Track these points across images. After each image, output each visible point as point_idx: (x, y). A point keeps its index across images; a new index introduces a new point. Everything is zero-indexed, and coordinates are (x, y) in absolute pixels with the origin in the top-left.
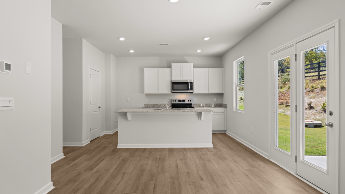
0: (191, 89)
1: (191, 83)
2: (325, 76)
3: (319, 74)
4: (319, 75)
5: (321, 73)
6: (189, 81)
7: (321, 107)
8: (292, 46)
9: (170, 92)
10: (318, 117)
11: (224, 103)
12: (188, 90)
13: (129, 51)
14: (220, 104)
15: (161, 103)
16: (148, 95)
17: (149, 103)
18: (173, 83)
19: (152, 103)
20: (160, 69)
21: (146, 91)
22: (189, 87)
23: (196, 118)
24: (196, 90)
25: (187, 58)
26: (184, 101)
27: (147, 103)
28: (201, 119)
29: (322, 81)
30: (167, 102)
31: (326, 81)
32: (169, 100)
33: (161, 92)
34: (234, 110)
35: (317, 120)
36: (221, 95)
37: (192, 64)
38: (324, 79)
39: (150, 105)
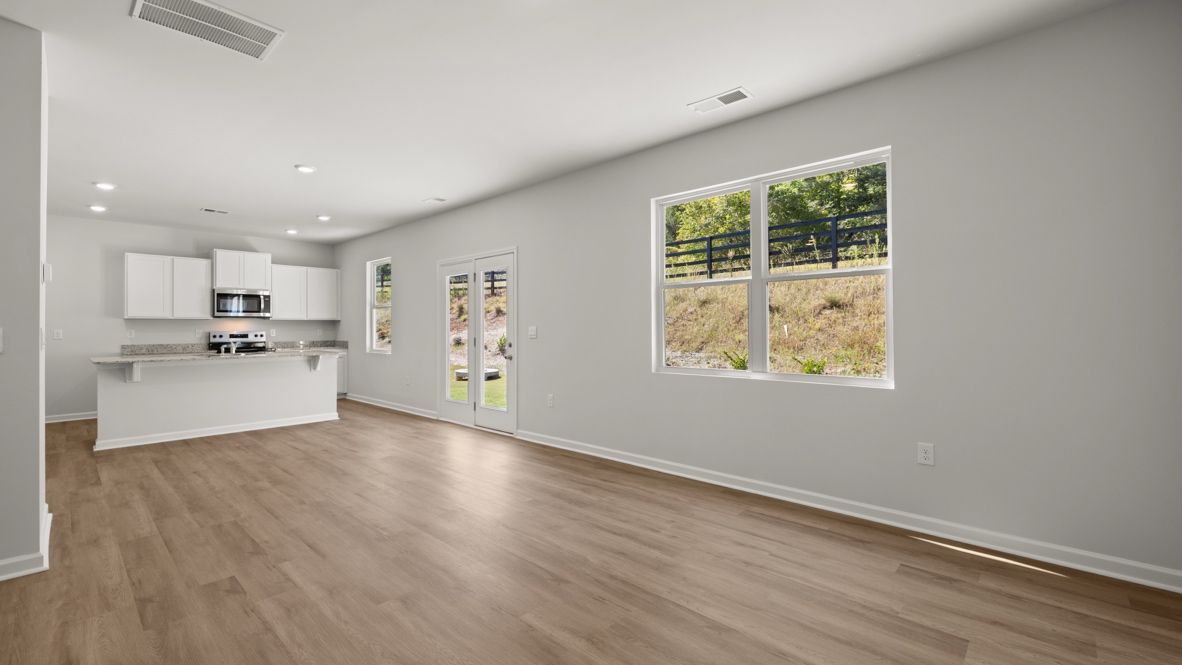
0: (267, 309)
1: (267, 298)
2: (502, 290)
3: (493, 285)
4: (493, 288)
5: (496, 284)
6: (260, 293)
7: (497, 346)
8: (470, 261)
9: (208, 316)
10: (492, 363)
11: (341, 337)
12: (259, 311)
13: (89, 206)
14: (334, 341)
15: (176, 343)
16: (133, 322)
17: (136, 343)
18: (218, 295)
19: (147, 343)
20: (178, 260)
21: (133, 312)
22: (262, 306)
23: (305, 367)
24: (277, 312)
25: (252, 241)
26: (246, 336)
27: (129, 343)
28: (315, 369)
29: (498, 298)
30: (195, 338)
31: (503, 299)
32: (200, 336)
33: (179, 314)
34: (368, 351)
35: (492, 367)
36: (333, 324)
37: (270, 255)
38: (500, 295)
39: (140, 348)
